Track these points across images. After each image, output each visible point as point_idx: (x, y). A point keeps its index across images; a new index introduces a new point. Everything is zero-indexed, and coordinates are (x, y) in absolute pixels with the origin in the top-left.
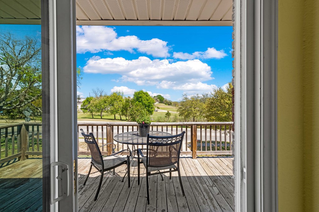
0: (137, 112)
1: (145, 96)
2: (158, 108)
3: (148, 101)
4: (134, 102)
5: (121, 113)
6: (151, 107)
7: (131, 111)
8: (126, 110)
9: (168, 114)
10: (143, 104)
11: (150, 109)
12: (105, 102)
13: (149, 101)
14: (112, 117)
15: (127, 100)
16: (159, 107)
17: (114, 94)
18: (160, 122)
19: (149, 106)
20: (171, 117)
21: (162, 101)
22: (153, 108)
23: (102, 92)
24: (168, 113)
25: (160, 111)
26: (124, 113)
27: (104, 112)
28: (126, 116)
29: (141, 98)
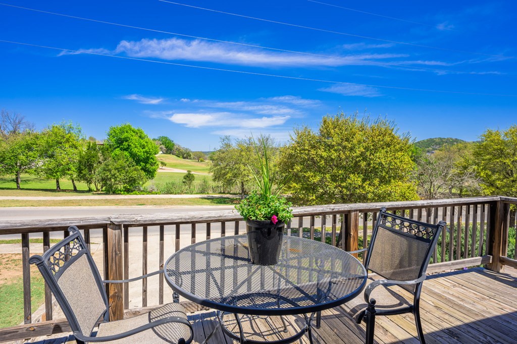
0: (118, 174)
1: (136, 138)
2: (164, 164)
3: (144, 150)
4: (110, 149)
5: (75, 176)
6: (152, 163)
7: (104, 170)
8: (90, 167)
9: (189, 178)
10: (133, 155)
11: (148, 166)
12: (29, 148)
13: (147, 148)
14: (52, 184)
15: (91, 145)
16: (165, 162)
17: (56, 130)
18: (171, 193)
19: (146, 160)
20: (196, 183)
21: (171, 150)
22: (155, 163)
23: (19, 123)
24: (189, 174)
25: (167, 170)
26: (85, 175)
27: (26, 172)
28: (89, 182)
29: (127, 141)
